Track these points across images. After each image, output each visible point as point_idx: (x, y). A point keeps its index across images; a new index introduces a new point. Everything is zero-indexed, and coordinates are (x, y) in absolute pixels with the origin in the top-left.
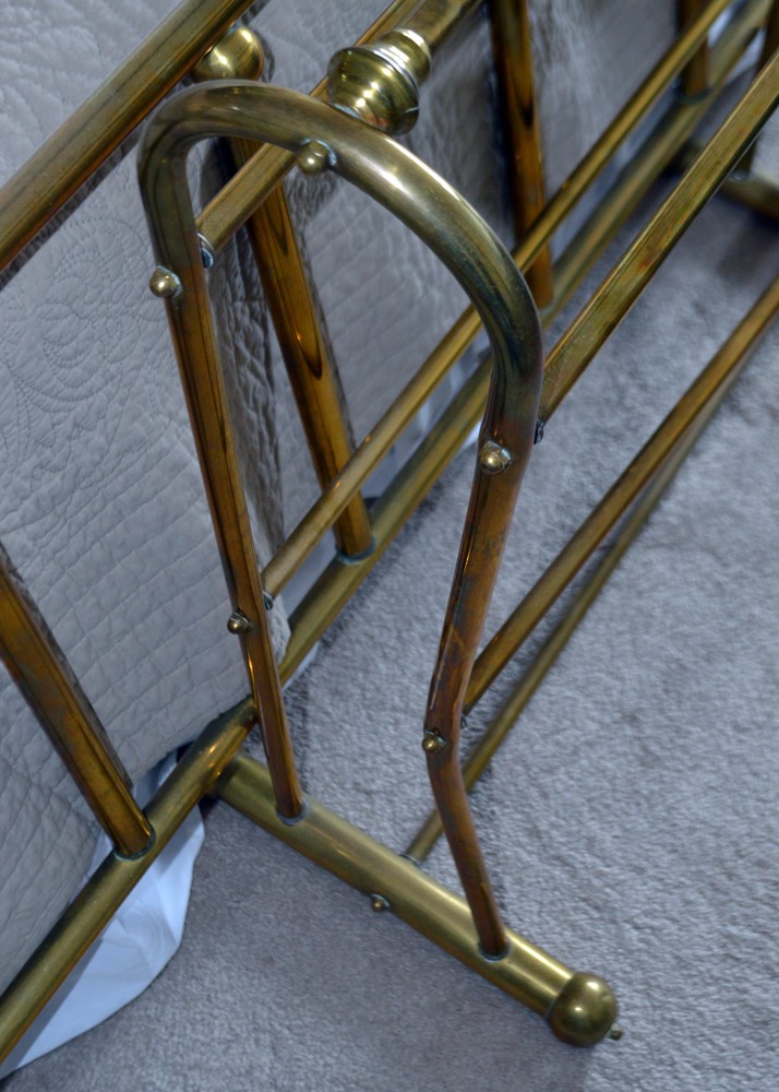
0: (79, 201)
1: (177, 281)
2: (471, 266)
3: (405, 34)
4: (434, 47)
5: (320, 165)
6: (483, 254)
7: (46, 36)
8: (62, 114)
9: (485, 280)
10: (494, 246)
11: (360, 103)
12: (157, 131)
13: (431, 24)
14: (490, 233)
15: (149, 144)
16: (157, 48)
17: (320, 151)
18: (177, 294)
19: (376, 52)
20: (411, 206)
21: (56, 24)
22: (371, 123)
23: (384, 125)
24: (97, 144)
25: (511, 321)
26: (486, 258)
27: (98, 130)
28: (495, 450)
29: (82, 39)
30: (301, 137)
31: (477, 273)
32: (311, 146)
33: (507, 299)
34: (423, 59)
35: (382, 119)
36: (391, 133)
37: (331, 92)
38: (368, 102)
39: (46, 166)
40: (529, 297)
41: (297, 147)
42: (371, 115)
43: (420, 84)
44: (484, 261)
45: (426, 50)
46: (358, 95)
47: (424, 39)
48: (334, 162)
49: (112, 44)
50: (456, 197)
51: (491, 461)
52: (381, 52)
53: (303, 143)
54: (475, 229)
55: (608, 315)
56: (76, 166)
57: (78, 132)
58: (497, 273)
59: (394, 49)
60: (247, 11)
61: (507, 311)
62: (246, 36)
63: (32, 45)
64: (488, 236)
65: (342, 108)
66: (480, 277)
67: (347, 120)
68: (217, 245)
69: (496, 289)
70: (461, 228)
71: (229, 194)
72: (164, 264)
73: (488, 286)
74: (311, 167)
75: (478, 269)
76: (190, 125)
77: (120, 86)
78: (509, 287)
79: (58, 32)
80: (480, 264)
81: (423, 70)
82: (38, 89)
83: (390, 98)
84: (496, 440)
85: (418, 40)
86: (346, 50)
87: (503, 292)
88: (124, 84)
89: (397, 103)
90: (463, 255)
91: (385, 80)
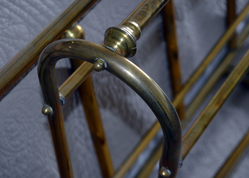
0: (19, 82)
1: (51, 109)
2: (155, 103)
3: (132, 23)
4: (142, 28)
5: (101, 68)
6: (159, 99)
7: (10, 27)
8: (14, 53)
9: (160, 108)
10: (164, 96)
11: (116, 47)
12: (45, 57)
13: (141, 20)
14: (162, 92)
15: (42, 61)
16: (48, 31)
17: (101, 63)
18: (51, 114)
19: (122, 29)
20: (134, 81)
21: (14, 23)
22: (119, 53)
23: (124, 54)
24: (26, 63)
25: (170, 123)
26: (161, 100)
27: (26, 58)
28: (165, 170)
29: (23, 29)
30: (95, 58)
31: (158, 106)
32: (98, 61)
33: (169, 116)
34: (138, 32)
35: (123, 52)
36: (127, 56)
37: (105, 42)
38: (118, 46)
39: (8, 70)
40: (177, 115)
41: (93, 61)
42: (119, 50)
43: (137, 40)
44: (160, 101)
45: (139, 28)
46: (115, 44)
47: (138, 24)
48: (106, 66)
49: (33, 30)
50: (150, 79)
51: (164, 174)
52: (124, 29)
53: (95, 60)
54: (157, 90)
55: (205, 122)
56: (18, 71)
57: (19, 59)
58: (165, 106)
59: (128, 28)
60: (79, 19)
61: (168, 119)
62: (79, 28)
63: (5, 30)
64: (161, 93)
65: (109, 48)
66: (158, 107)
67: (111, 52)
68: (66, 97)
69: (164, 111)
70: (151, 90)
71: (71, 79)
72: (47, 103)
73: (161, 110)
74: (98, 68)
75: (157, 104)
76: (56, 54)
77: (35, 43)
78: (169, 111)
79: (14, 26)
80: (158, 102)
81: (138, 36)
82: (7, 45)
83: (126, 44)
84: (165, 166)
85: (136, 25)
86: (111, 28)
87: (167, 113)
88: (36, 43)
89: (129, 46)
90: (152, 99)
91: (125, 38)
